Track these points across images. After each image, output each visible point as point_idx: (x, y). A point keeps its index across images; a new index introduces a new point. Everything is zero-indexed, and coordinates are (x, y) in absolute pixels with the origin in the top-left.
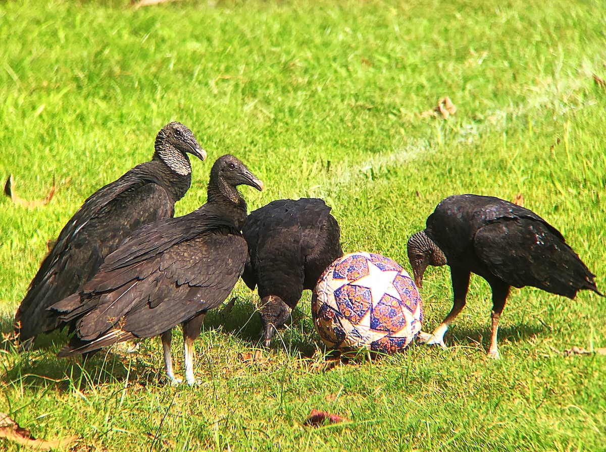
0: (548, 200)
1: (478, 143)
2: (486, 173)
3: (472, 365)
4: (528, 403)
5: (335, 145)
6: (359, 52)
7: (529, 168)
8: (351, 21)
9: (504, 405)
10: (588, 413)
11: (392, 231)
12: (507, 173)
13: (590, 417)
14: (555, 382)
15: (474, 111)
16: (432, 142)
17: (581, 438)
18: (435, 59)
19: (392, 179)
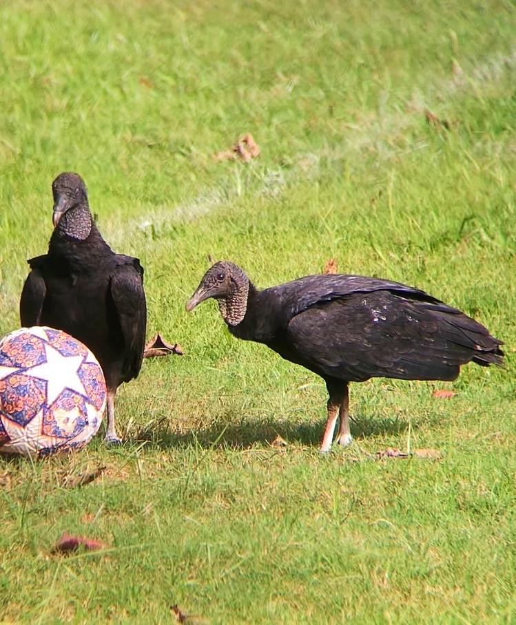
0: (365, 268)
1: (285, 194)
2: (293, 233)
3: (266, 473)
4: (331, 518)
5: (104, 193)
6: (137, 68)
7: (345, 227)
8: (125, 25)
9: (302, 521)
10: (400, 528)
11: (177, 307)
12: (319, 234)
13: (402, 532)
14: (363, 491)
15: (281, 153)
16: (230, 191)
17: (391, 559)
18: (234, 82)
19: (179, 239)
